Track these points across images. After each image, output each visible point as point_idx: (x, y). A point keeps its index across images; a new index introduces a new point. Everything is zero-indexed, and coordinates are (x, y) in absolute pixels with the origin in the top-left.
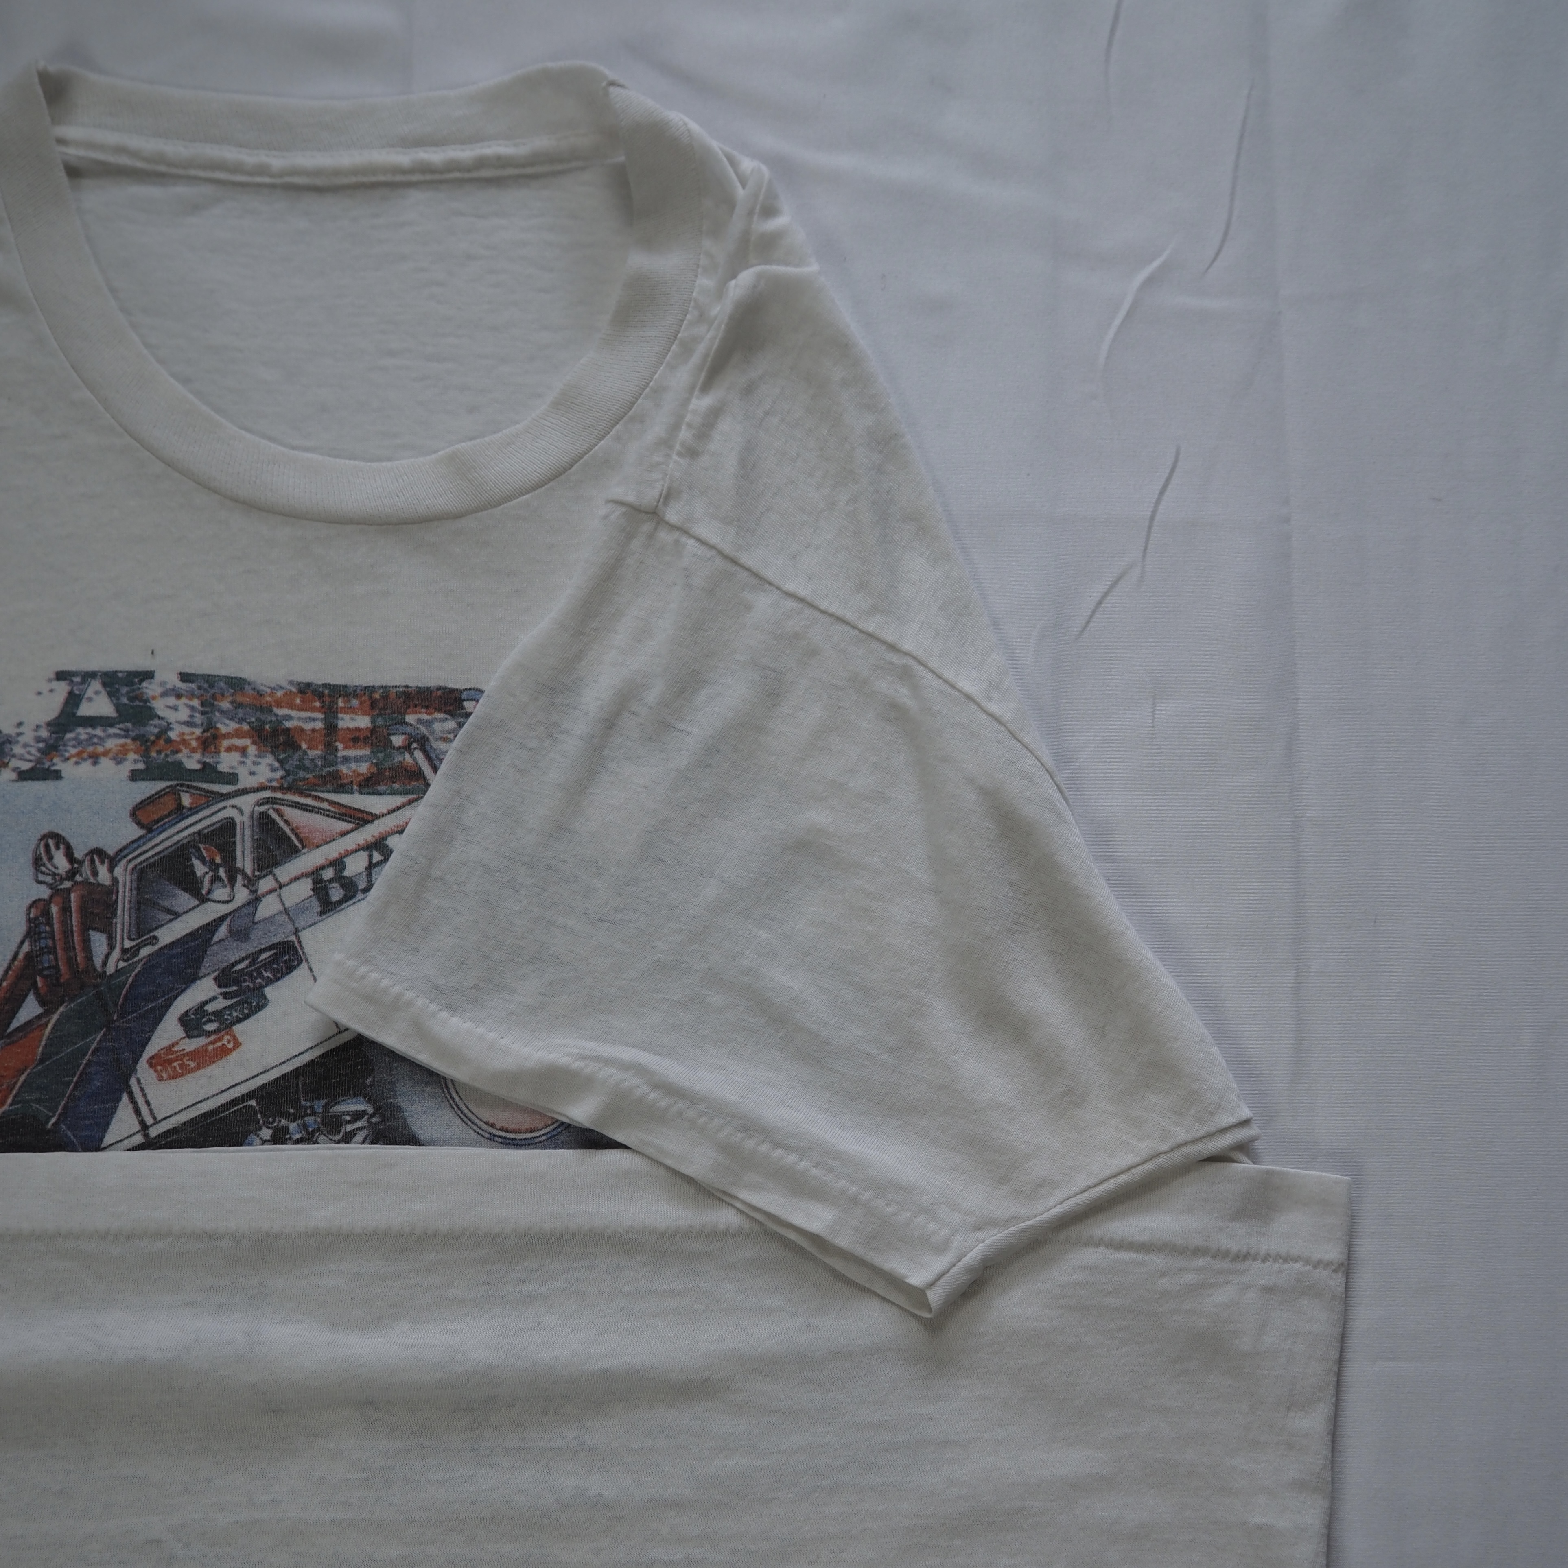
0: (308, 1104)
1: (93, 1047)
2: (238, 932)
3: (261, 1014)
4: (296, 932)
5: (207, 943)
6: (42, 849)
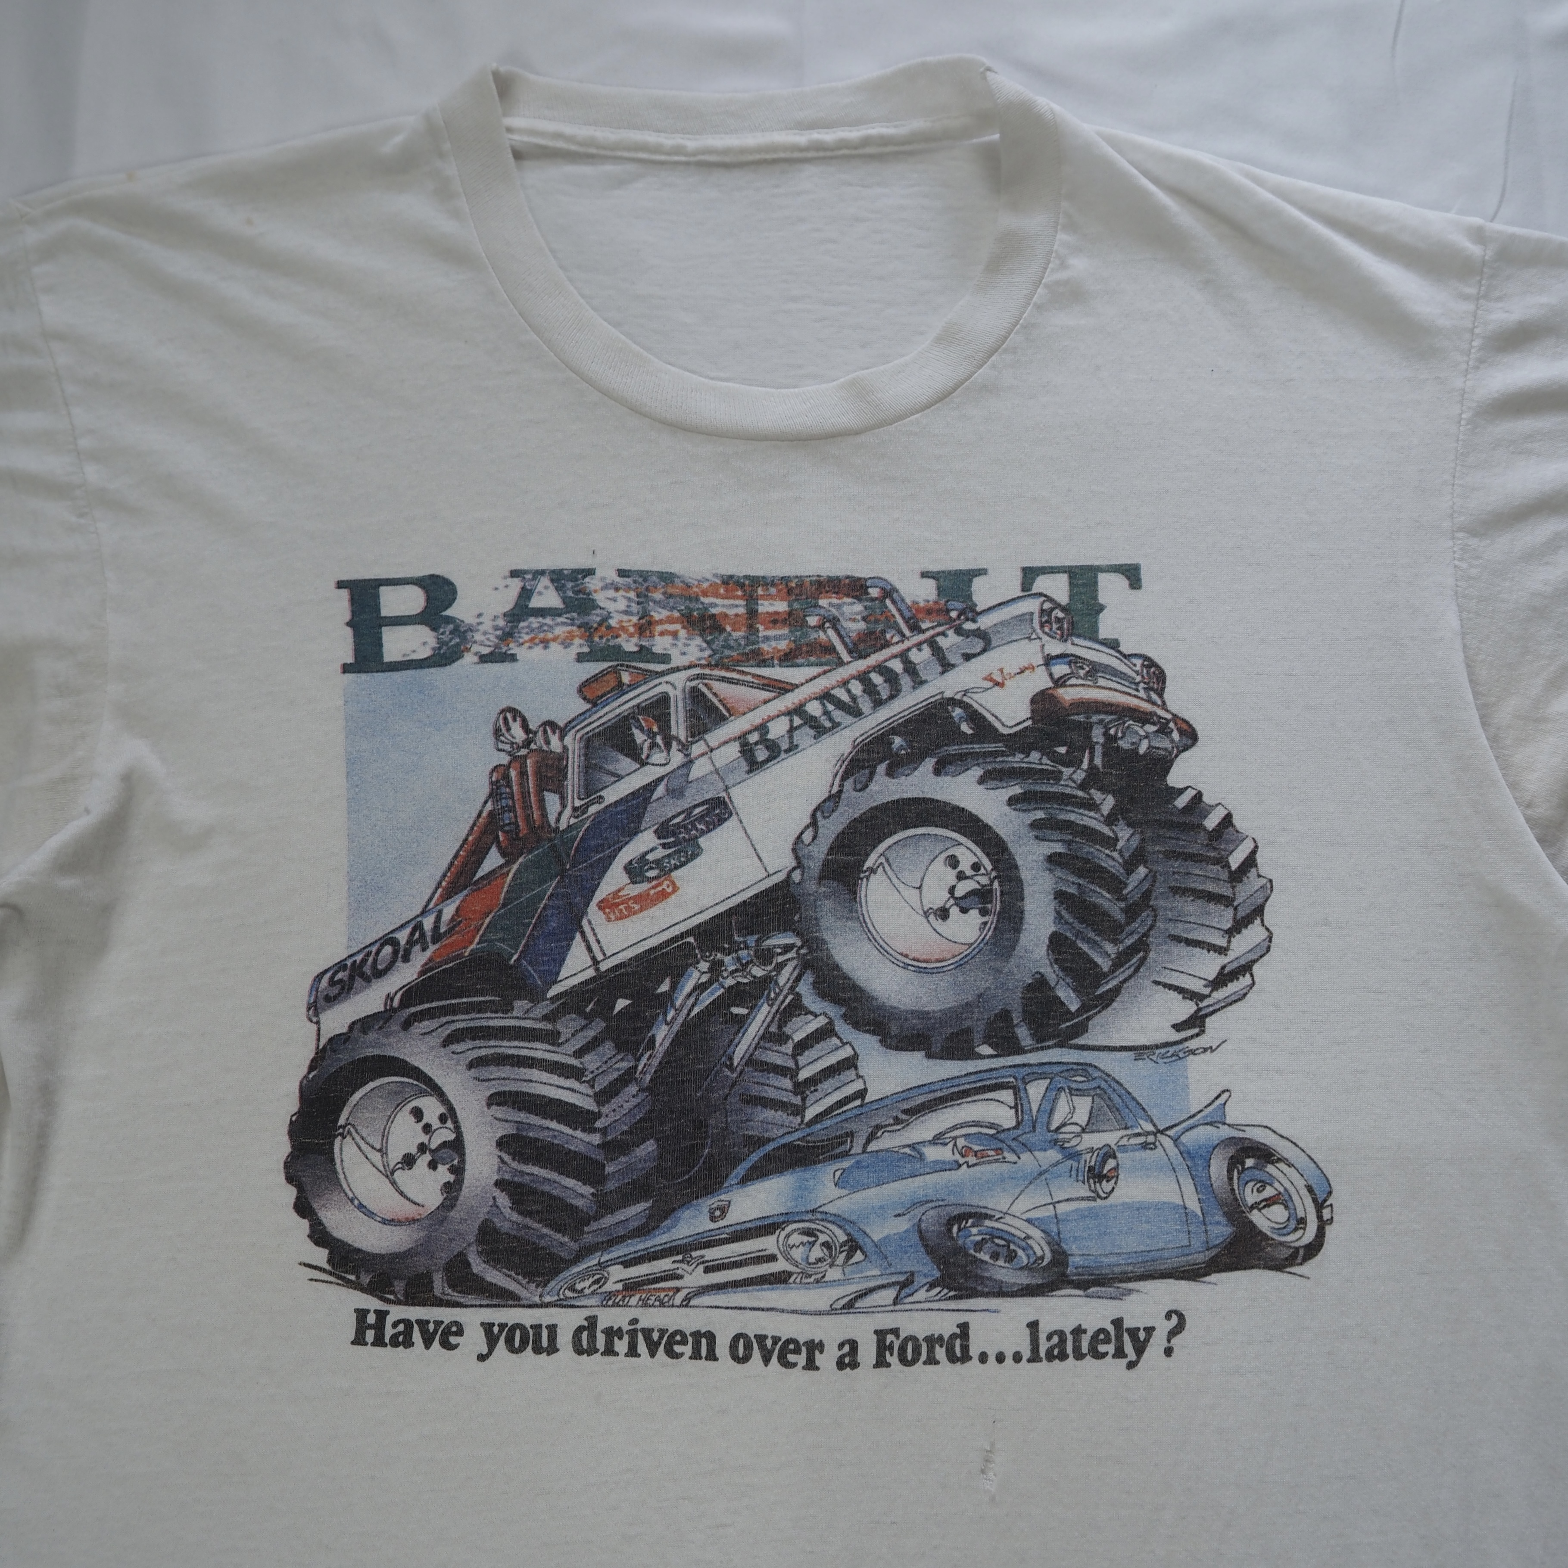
0: (741, 939)
1: (549, 893)
2: (674, 790)
3: (697, 861)
4: (727, 789)
5: (647, 801)
6: (501, 722)
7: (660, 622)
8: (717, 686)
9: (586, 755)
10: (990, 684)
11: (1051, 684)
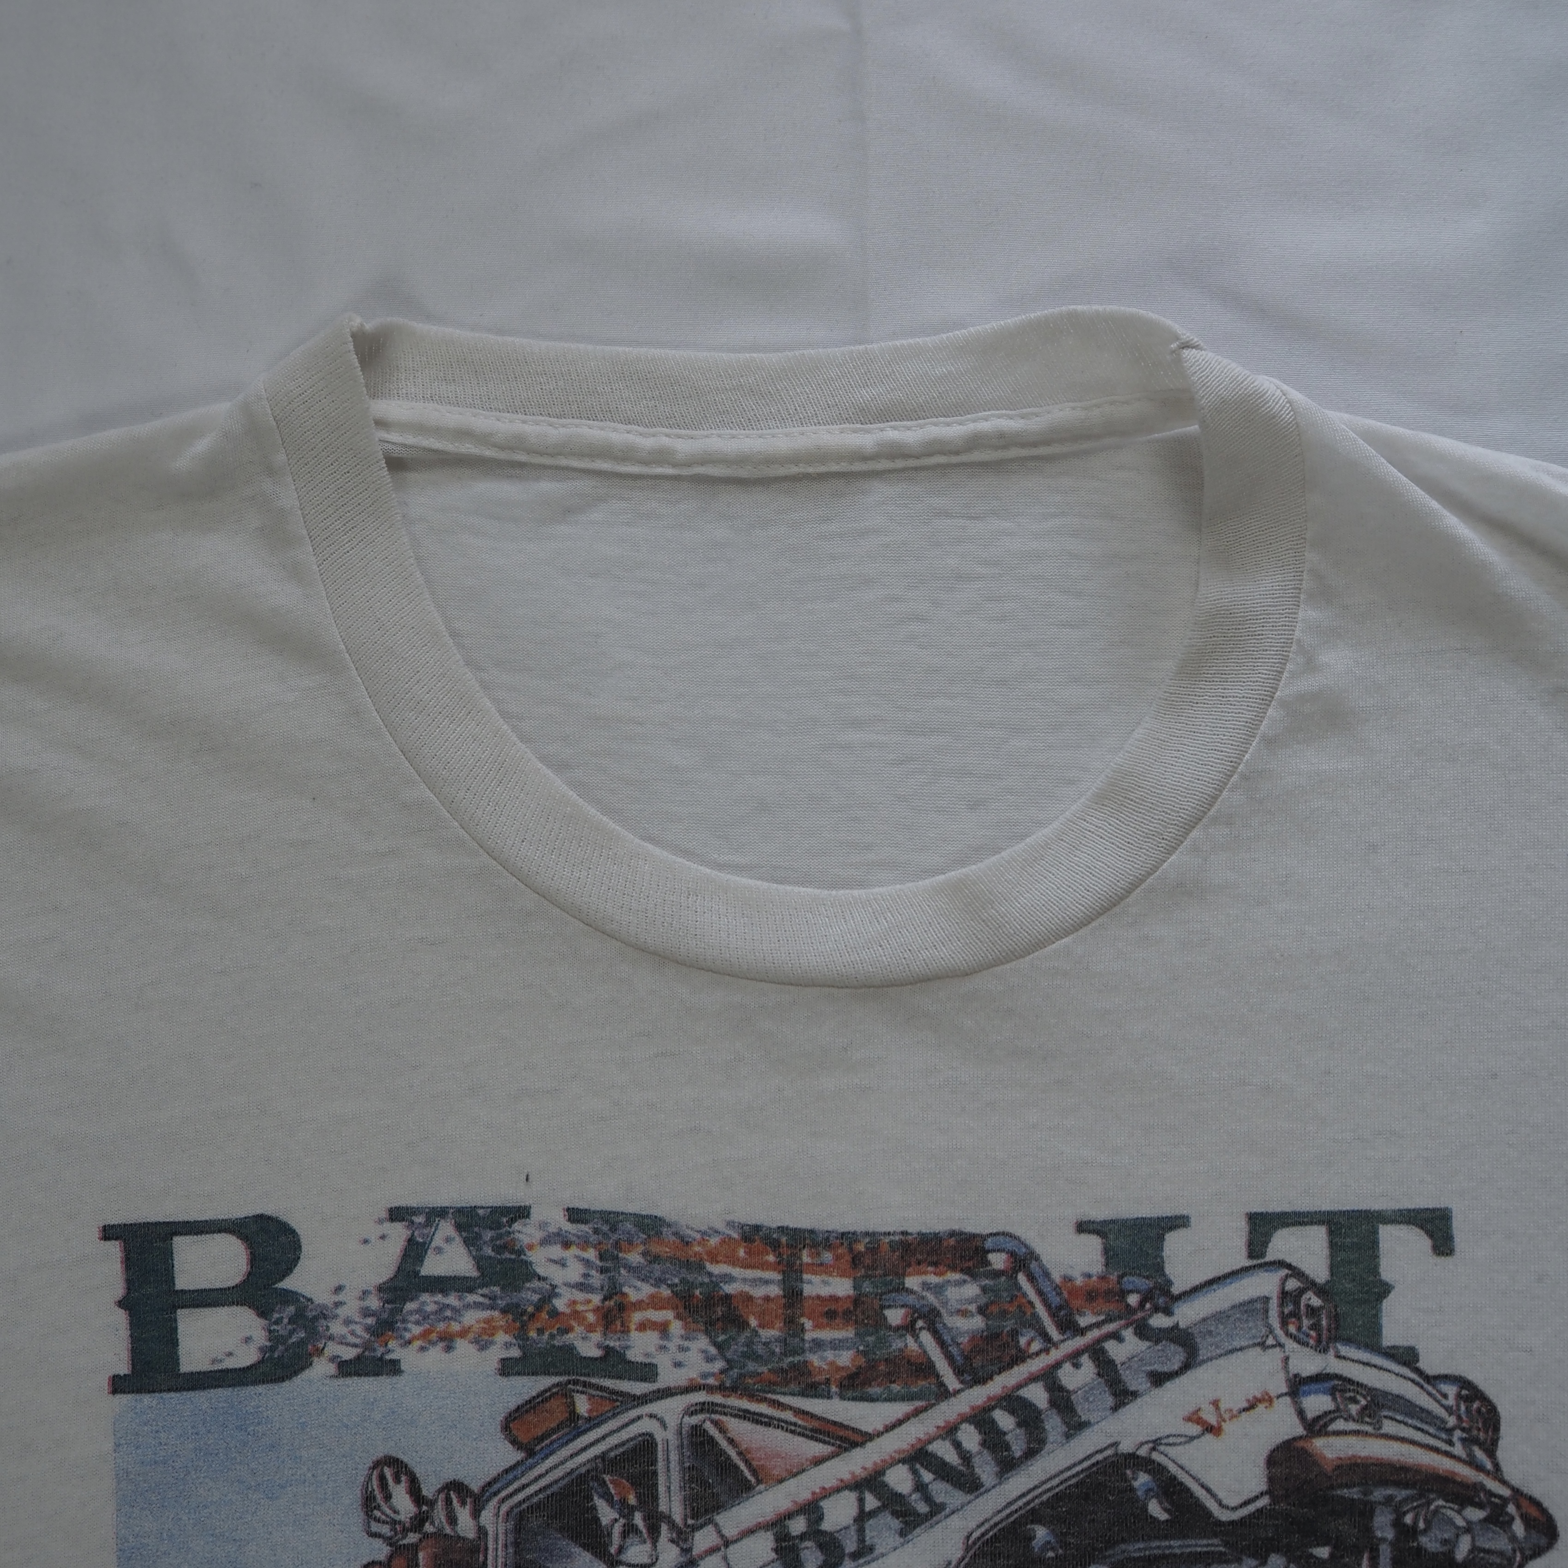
6: (375, 1483)
7: (639, 1305)
8: (735, 1426)
9: (516, 1544)
10: (1195, 1429)
11: (1300, 1431)
